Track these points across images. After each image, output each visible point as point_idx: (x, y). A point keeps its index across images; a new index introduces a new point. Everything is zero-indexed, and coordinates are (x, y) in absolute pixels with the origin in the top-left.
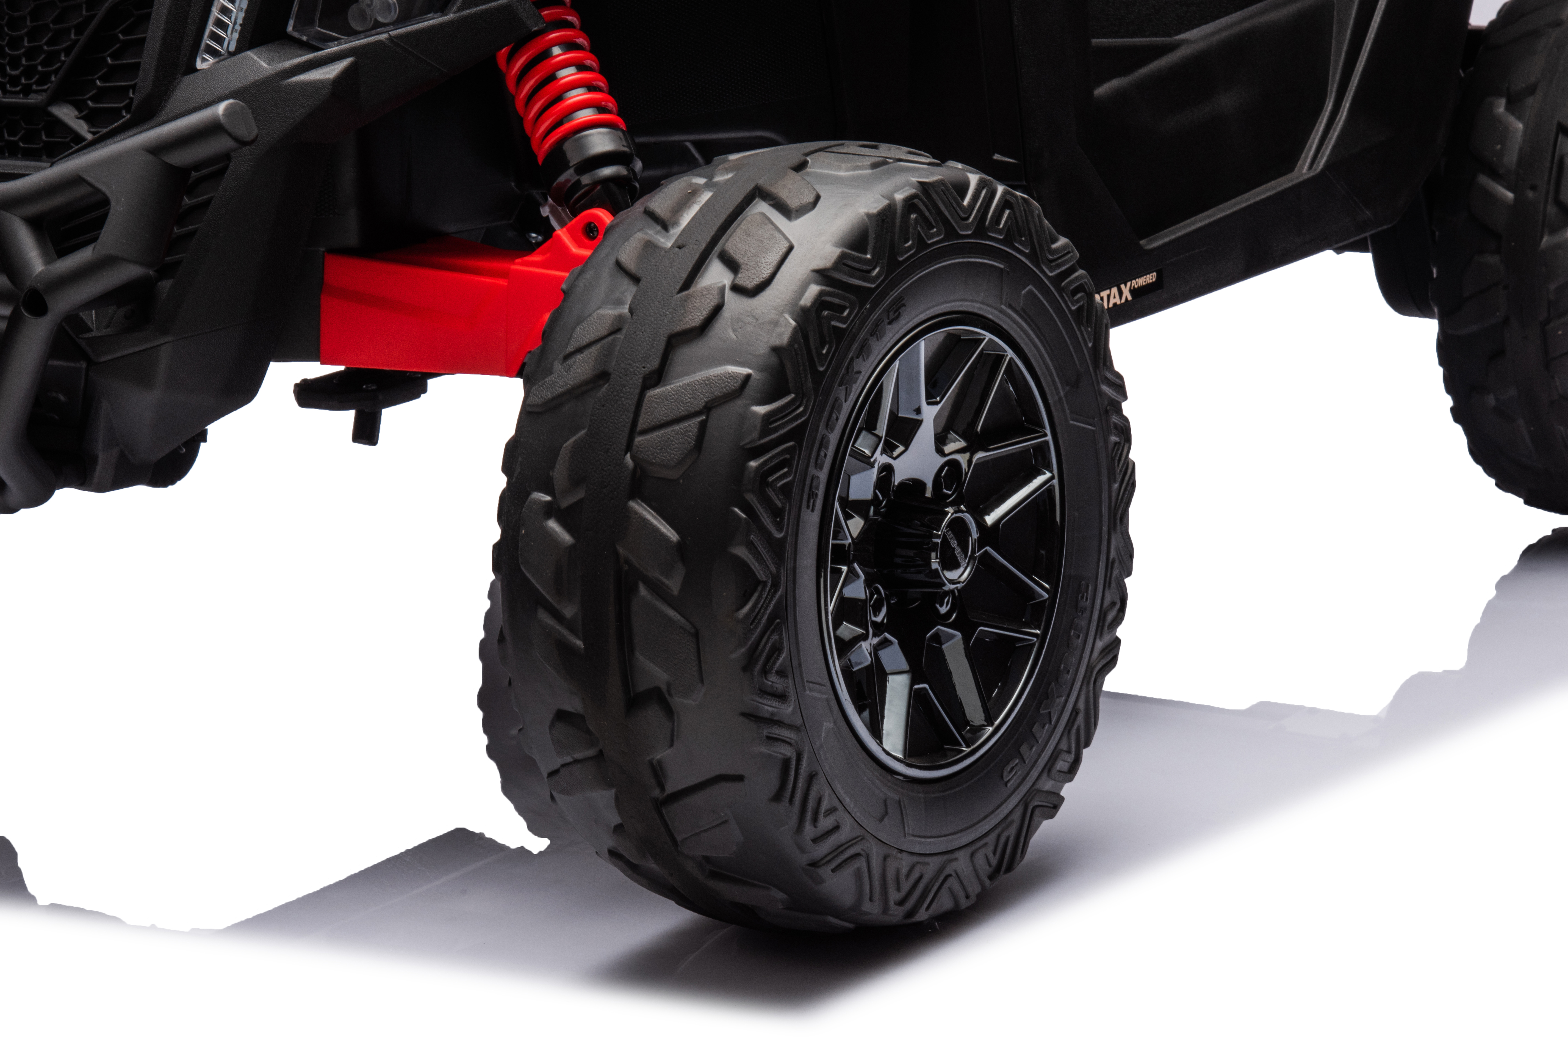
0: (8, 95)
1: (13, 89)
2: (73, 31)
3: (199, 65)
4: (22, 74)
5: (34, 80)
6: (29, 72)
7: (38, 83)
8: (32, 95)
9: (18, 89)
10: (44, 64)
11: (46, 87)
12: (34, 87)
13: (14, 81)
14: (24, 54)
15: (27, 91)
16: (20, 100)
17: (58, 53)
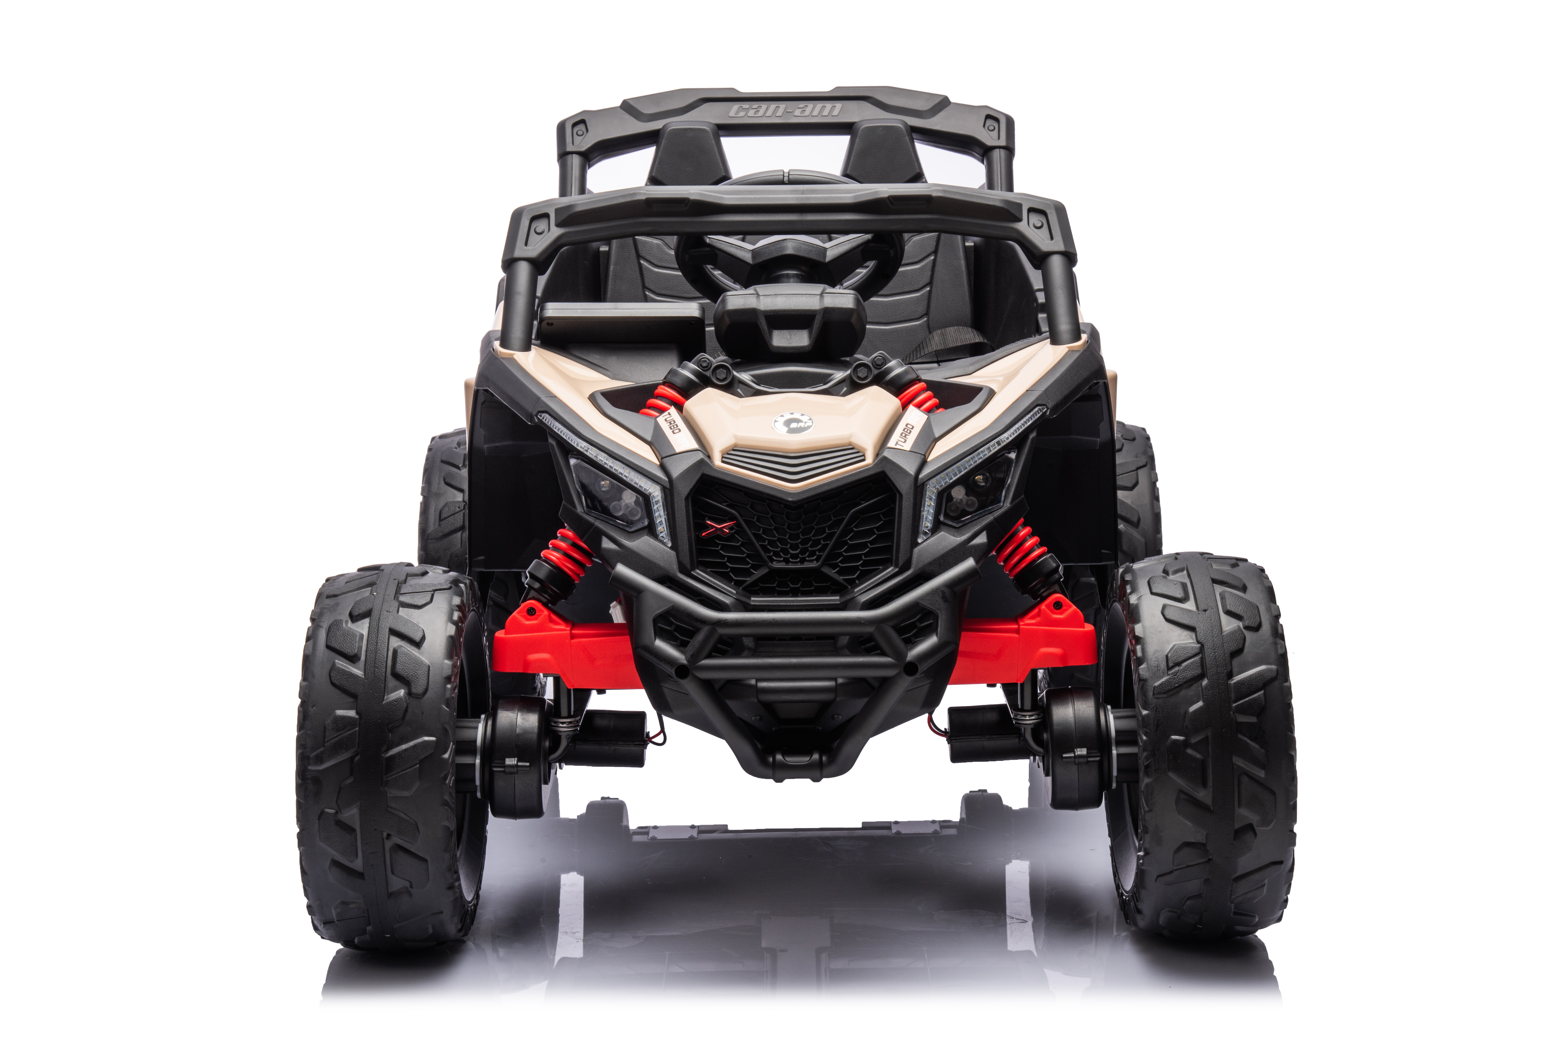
0: (790, 564)
1: (793, 561)
2: (827, 529)
3: (920, 541)
4: (800, 552)
5: (807, 555)
6: (803, 551)
7: (808, 556)
8: (806, 563)
9: (798, 560)
10: (811, 546)
11: (814, 558)
12: (807, 558)
13: (794, 556)
14: (800, 543)
15: (803, 561)
16: (799, 566)
17: (819, 540)
